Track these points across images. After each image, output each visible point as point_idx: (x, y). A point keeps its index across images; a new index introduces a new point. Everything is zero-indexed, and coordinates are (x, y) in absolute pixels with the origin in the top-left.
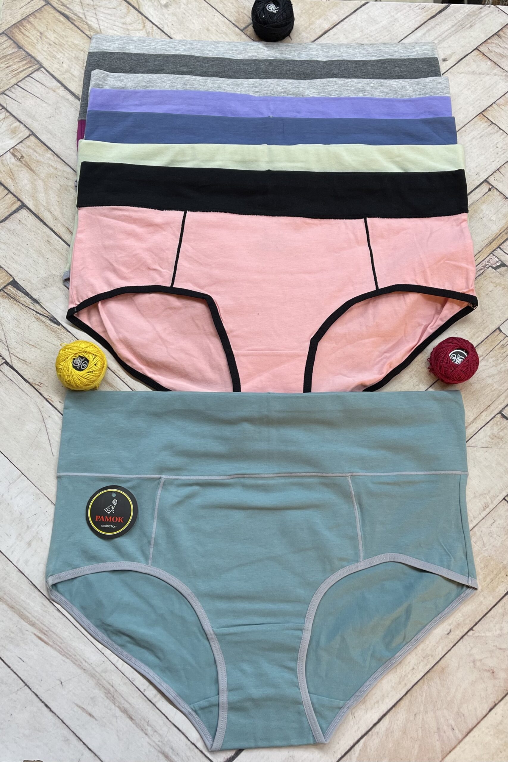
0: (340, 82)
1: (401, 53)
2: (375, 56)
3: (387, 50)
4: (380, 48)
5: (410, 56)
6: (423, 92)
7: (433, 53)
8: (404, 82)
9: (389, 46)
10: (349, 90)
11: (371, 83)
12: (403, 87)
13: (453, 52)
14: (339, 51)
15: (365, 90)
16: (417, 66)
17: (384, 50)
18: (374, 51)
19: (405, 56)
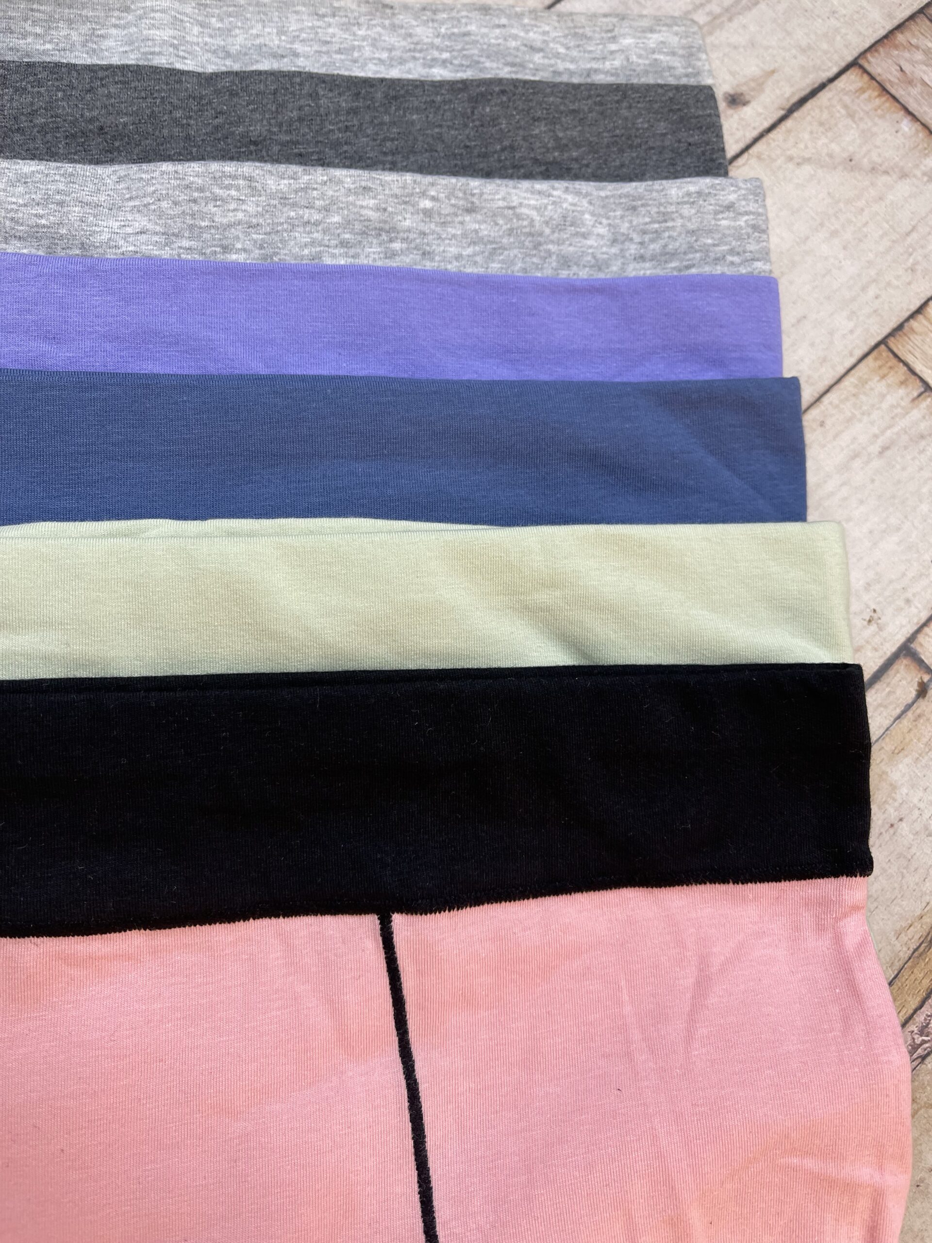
0: (272, 183)
1: (557, 55)
2: (444, 63)
3: (494, 36)
4: (463, 29)
5: (596, 71)
6: (655, 247)
7: (689, 65)
8: (570, 198)
9: (504, 21)
10: (317, 224)
11: (423, 194)
12: (568, 221)
13: (768, 68)
14: (281, 32)
15: (393, 229)
16: (626, 119)
17: (484, 35)
18: (437, 41)
19: (571, 73)
